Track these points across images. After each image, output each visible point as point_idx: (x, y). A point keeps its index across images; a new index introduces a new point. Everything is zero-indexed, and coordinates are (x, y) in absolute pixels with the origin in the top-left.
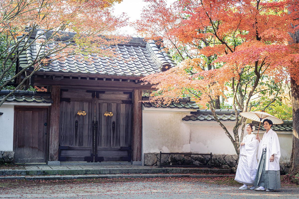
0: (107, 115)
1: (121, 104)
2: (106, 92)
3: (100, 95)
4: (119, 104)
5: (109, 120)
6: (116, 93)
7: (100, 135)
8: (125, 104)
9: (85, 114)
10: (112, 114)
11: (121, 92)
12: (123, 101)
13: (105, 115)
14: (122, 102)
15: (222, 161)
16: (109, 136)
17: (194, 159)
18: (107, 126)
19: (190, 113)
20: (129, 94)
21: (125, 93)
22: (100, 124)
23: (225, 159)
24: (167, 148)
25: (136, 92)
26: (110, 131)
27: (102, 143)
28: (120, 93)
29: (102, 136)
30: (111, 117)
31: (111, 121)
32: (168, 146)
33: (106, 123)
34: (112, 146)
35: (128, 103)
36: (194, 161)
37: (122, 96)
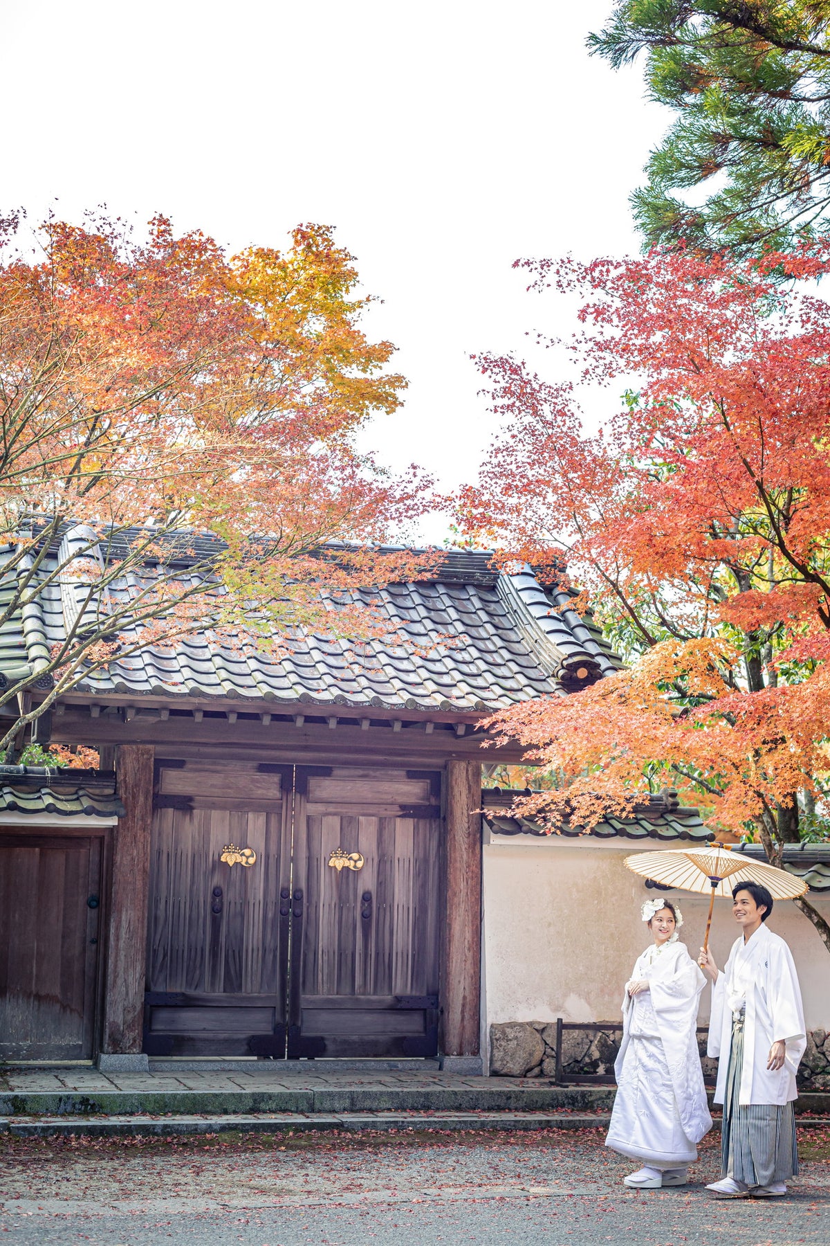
0: (338, 863)
1: (398, 820)
2: (336, 772)
3: (313, 782)
4: (390, 818)
5: (348, 884)
6: (378, 774)
7: (313, 948)
8: (412, 820)
9: (252, 860)
10: (360, 859)
11: (396, 773)
12: (403, 807)
13: (331, 864)
14: (401, 813)
15: (814, 1060)
16: (349, 952)
18: (341, 909)
20: (428, 781)
21: (412, 775)
22: (314, 902)
23: (825, 1049)
24: (583, 1001)
25: (456, 771)
26: (351, 930)
27: (320, 980)
28: (392, 775)
29: (320, 952)
30: (357, 873)
31: (355, 889)
32: (589, 993)
33: (335, 899)
34: (360, 994)
35: (423, 817)
37: (402, 786)
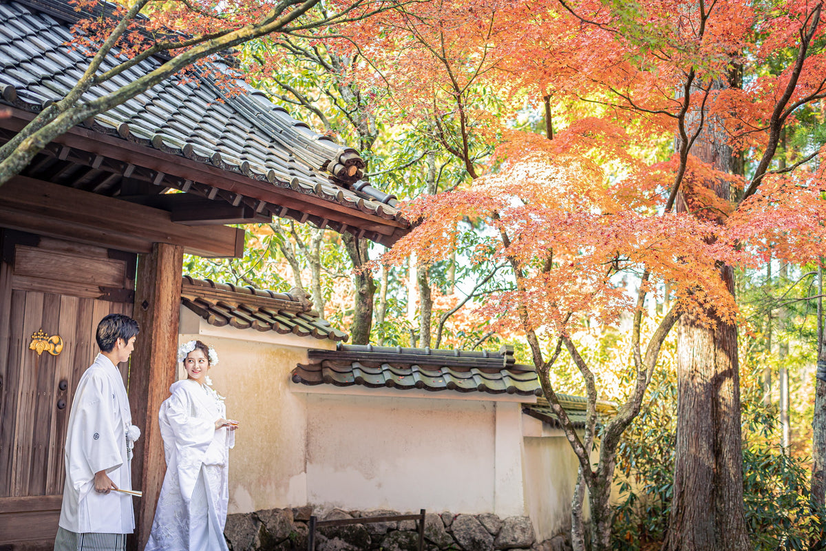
0: (39, 346)
1: (96, 301)
2: (44, 243)
3: (20, 251)
4: (89, 298)
5: (46, 370)
6: (82, 249)
7: (8, 442)
8: (108, 302)
10: (59, 343)
11: (98, 250)
12: (102, 289)
13: (32, 347)
14: (99, 295)
15: (442, 539)
16: (42, 447)
17: (323, 533)
18: (38, 398)
19: (306, 353)
20: (124, 262)
21: (113, 254)
22: (12, 389)
23: (453, 528)
24: (246, 491)
25: (165, 255)
26: (46, 424)
27: (13, 481)
28: (94, 253)
29: (15, 448)
30: (56, 358)
31: (53, 377)
32: (250, 484)
33: (34, 388)
34: (50, 494)
35: (118, 301)
36: (326, 539)
37: (102, 266)
